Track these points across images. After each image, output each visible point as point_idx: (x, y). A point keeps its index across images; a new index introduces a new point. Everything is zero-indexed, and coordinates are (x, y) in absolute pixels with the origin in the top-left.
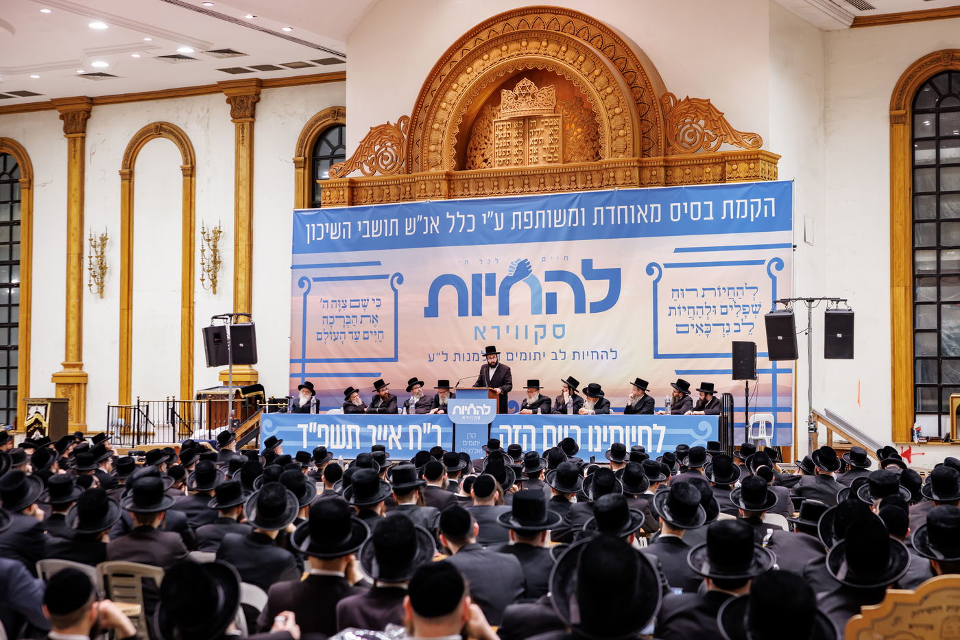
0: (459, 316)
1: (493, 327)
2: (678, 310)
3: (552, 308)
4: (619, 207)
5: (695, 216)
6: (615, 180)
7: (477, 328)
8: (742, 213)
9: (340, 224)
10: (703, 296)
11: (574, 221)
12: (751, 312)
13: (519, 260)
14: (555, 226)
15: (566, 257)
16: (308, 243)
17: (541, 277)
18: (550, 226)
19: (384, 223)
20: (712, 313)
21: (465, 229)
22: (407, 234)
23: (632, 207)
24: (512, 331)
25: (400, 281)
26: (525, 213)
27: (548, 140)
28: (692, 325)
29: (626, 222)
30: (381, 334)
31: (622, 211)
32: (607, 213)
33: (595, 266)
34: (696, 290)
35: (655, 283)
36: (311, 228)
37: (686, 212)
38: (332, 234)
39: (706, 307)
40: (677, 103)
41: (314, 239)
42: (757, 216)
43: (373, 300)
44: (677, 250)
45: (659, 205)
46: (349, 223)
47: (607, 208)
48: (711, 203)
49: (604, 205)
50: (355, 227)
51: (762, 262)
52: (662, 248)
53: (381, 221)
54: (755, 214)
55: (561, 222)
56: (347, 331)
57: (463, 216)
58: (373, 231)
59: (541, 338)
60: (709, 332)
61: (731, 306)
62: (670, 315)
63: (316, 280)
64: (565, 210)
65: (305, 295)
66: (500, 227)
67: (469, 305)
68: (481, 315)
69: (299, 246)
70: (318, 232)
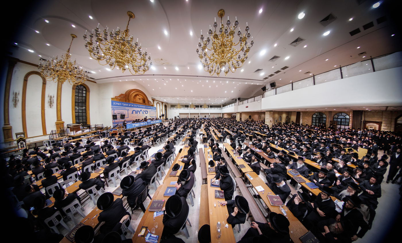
6: (147, 105)
7: (138, 115)
13: (141, 109)
15: (145, 110)
18: (143, 107)
21: (136, 106)
25: (128, 110)
27: (141, 101)
29: (148, 108)
50: (121, 104)
51: (155, 111)
52: (150, 110)
58: (124, 105)
63: (115, 109)
65: (114, 111)
66: (139, 107)
69: (112, 104)
70: (115, 104)
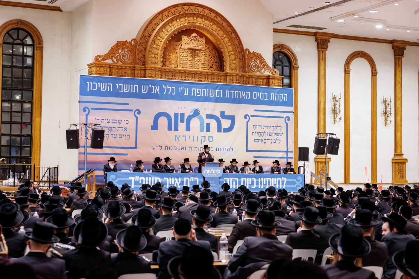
0: (168, 130)
1: (183, 136)
2: (255, 133)
3: (208, 130)
4: (236, 92)
5: (262, 98)
6: (233, 80)
7: (176, 136)
8: (277, 99)
9: (106, 84)
10: (264, 129)
11: (218, 95)
12: (279, 136)
13: (195, 108)
14: (210, 96)
15: (214, 109)
16: (88, 91)
17: (204, 117)
18: (208, 96)
19: (131, 87)
20: (266, 135)
21: (171, 93)
22: (143, 92)
23: (240, 92)
24: (191, 138)
25: (139, 113)
26: (198, 89)
27: (203, 60)
28: (260, 139)
29: (238, 98)
30: (128, 136)
31: (237, 93)
32: (231, 93)
33: (226, 114)
34: (261, 126)
35: (247, 122)
36: (90, 84)
37: (259, 96)
38: (102, 88)
39: (265, 133)
40: (250, 53)
41: (91, 89)
42: (282, 100)
43: (125, 120)
44: (255, 110)
45: (249, 92)
46: (112, 84)
47: (231, 91)
48: (267, 94)
49: (230, 90)
50: (114, 86)
51: (283, 117)
52: (250, 109)
53: (129, 85)
54: (281, 100)
55: (212, 95)
56: (110, 134)
57: (170, 88)
58: (125, 89)
59: (204, 141)
60: (265, 142)
61: (273, 133)
62: (252, 135)
63: (92, 109)
64: (214, 90)
65: (87, 116)
66: (187, 94)
67: (172, 126)
68: (178, 131)
69: (83, 92)
70: (94, 86)
